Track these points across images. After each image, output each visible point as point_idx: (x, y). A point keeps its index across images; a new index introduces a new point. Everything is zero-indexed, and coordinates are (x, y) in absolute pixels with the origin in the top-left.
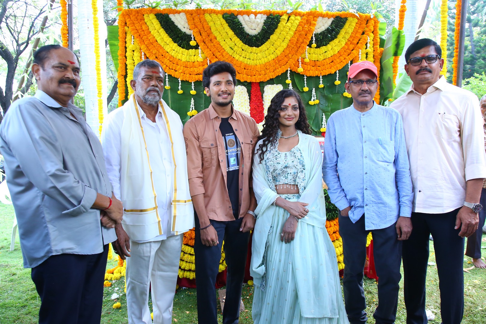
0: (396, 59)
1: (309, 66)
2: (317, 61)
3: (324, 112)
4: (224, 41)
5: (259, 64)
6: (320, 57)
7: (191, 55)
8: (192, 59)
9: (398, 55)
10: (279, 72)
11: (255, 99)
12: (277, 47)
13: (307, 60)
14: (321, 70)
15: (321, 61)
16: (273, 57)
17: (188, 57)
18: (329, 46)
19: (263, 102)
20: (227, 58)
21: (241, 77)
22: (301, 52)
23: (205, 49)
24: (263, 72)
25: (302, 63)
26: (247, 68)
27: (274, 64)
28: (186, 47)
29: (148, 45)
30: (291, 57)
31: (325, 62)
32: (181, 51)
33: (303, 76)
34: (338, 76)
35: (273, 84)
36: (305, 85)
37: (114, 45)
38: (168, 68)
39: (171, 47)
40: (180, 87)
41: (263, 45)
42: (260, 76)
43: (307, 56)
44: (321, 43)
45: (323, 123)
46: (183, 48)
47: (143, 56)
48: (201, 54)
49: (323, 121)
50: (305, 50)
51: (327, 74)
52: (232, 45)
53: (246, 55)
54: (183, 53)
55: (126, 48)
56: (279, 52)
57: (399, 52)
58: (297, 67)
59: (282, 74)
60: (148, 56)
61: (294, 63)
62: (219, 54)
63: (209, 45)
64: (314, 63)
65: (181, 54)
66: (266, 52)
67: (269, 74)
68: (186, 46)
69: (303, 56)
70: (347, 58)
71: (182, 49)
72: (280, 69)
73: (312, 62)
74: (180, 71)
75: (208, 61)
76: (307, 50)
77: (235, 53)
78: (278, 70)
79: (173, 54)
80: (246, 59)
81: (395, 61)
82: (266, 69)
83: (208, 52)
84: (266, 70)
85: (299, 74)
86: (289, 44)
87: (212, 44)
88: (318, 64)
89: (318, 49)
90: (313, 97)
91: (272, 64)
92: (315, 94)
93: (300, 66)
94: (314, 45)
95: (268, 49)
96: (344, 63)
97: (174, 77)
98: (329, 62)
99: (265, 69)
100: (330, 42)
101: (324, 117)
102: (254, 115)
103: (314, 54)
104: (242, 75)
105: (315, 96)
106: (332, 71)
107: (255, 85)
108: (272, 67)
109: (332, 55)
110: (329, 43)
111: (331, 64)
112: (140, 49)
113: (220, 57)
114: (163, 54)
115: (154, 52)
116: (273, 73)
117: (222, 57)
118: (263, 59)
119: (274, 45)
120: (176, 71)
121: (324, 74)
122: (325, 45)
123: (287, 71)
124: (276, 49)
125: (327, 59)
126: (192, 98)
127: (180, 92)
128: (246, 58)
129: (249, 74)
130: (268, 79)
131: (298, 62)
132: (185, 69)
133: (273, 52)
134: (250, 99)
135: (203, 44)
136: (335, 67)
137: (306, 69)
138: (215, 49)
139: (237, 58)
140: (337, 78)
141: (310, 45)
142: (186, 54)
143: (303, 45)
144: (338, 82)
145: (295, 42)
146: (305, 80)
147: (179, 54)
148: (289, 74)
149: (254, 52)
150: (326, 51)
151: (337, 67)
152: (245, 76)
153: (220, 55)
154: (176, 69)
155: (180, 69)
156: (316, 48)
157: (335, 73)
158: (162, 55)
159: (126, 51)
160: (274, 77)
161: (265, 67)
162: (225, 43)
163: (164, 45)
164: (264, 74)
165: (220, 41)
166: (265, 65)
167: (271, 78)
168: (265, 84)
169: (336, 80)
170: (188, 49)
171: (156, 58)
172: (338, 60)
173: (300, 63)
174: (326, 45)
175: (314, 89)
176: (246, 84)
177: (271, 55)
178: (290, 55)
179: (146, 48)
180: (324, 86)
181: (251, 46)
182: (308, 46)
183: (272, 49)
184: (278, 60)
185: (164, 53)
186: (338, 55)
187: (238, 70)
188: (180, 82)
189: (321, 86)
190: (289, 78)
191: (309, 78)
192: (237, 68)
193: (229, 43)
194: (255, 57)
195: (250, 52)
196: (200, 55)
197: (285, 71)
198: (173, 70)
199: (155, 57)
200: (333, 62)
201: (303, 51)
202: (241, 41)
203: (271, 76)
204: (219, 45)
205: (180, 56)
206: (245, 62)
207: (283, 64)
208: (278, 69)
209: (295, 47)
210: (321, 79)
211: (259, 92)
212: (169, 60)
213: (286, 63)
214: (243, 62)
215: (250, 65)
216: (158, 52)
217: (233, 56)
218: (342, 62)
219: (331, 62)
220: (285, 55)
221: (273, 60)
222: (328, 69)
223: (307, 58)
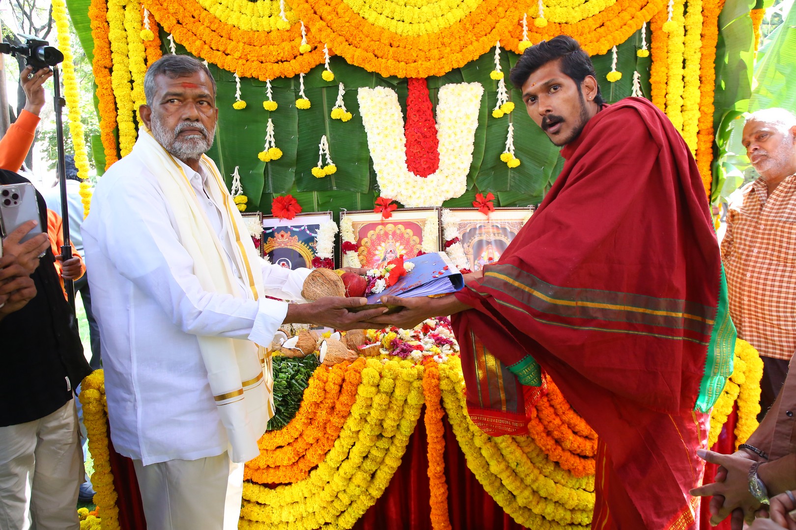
2: (566, 23)
5: (424, 32)
6: (573, 13)
7: (262, 14)
8: (264, 23)
10: (474, 52)
11: (416, 120)
13: (541, 22)
15: (576, 24)
16: (459, 14)
17: (254, 19)
19: (437, 126)
20: (347, 19)
21: (383, 66)
24: (435, 53)
25: (530, 30)
26: (395, 44)
27: (463, 32)
30: (502, 15)
31: (586, 26)
34: (615, 61)
35: (459, 81)
38: (206, 47)
40: (238, 94)
42: (428, 63)
43: (541, 13)
47: (146, 21)
48: (285, 11)
53: (393, 12)
54: (243, 11)
56: (472, 3)
58: (517, 40)
59: (481, 57)
60: (157, 18)
61: (510, 28)
62: (329, 9)
64: (558, 29)
65: (237, 13)
66: (443, 3)
67: (450, 57)
69: (532, 11)
70: (639, 14)
71: (239, 1)
72: (475, 44)
73: (554, 26)
74: (237, 55)
75: (303, 28)
77: (367, 6)
78: (471, 48)
79: (217, 15)
80: (394, 21)
81: (754, 21)
82: (443, 44)
83: (301, 6)
84: (443, 48)
91: (456, 32)
93: (525, 38)
96: (630, 26)
97: (224, 69)
98: (594, 27)
99: (440, 46)
102: (414, 158)
103: (558, 7)
104: (384, 60)
106: (602, 47)
107: (416, 84)
108: (458, 40)
109: (603, 9)
111: (599, 30)
112: (140, 3)
113: (329, 17)
114: (196, 14)
115: (172, 10)
116: (459, 55)
118: (434, 22)
120: (227, 55)
123: (494, 48)
125: (590, 19)
126: (270, 120)
127: (240, 104)
128: (393, 18)
129: (402, 57)
130: (448, 69)
131: (520, 27)
132: (248, 48)
133: (458, 2)
134: (405, 119)
136: (610, 37)
139: (371, 20)
140: (614, 66)
142: (248, 12)
144: (614, 76)
147: (232, 13)
148: (497, 57)
149: (413, 4)
151: (614, 38)
152: (391, 62)
153: (329, 13)
154: (226, 50)
155: (236, 49)
157: (610, 52)
158: (193, 17)
159: (107, 9)
160: (462, 65)
161: (441, 39)
164: (437, 57)
166: (441, 35)
167: (456, 66)
168: (440, 83)
169: (611, 70)
171: (178, 22)
172: (616, 21)
173: (525, 28)
176: (395, 83)
177: (454, 10)
178: (500, 9)
184: (471, 23)
185: (197, 11)
186: (616, 7)
187: (375, 48)
188: (238, 80)
190: (499, 67)
192: (372, 43)
194: (416, 16)
195: (404, 3)
196: (282, 14)
197: (488, 49)
198: (220, 53)
199: (175, 22)
200: (603, 25)
203: (453, 62)
205: (234, 16)
206: (393, 30)
207: (484, 33)
208: (471, 43)
211: (427, 101)
212: (209, 27)
213: (490, 29)
214: (386, 28)
215: (404, 35)
216: (182, 9)
217: (361, 15)
218: (625, 25)
219: (598, 26)
220: (490, 8)
221: (458, 24)
222: (591, 44)
223: (542, 16)
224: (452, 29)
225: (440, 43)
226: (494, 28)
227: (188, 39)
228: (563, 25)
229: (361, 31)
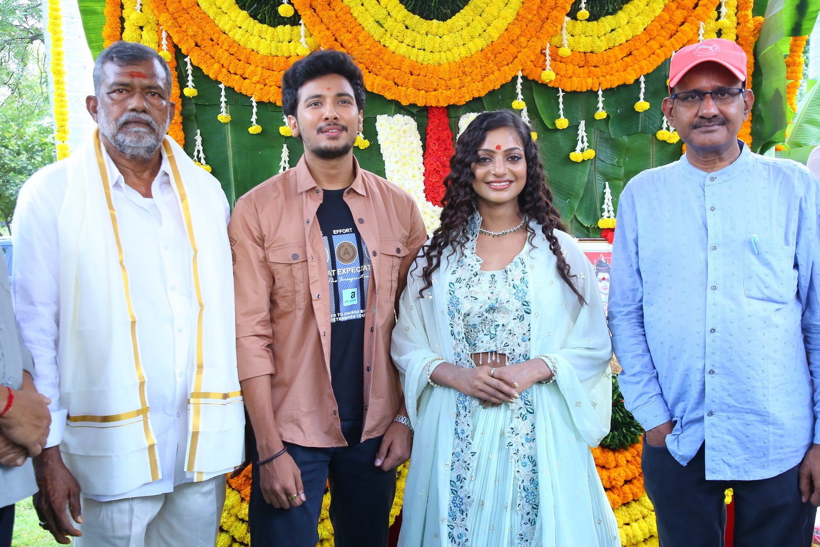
0: (798, 42)
1: (570, 67)
2: (592, 52)
3: (608, 180)
4: (362, 5)
5: (445, 61)
6: (598, 42)
7: (281, 40)
8: (284, 49)
9: (803, 32)
10: (495, 81)
11: (435, 148)
12: (491, 18)
13: (565, 51)
14: (600, 74)
15: (602, 53)
16: (480, 43)
17: (273, 44)
18: (622, 16)
20: (368, 47)
21: (403, 94)
22: (550, 30)
23: (314, 26)
24: (456, 81)
25: (554, 59)
26: (416, 72)
27: (484, 61)
28: (270, 21)
29: (176, 15)
30: (524, 45)
31: (612, 55)
32: (256, 29)
33: (557, 90)
34: (643, 90)
36: (561, 112)
37: (94, 12)
38: (224, 70)
39: (232, 18)
40: (254, 118)
41: (457, 15)
42: (449, 92)
43: (565, 42)
44: (602, 7)
45: (605, 206)
46: (262, 21)
47: (164, 42)
48: (305, 36)
49: (606, 201)
50: (559, 27)
51: (614, 86)
52: (381, 14)
53: (414, 41)
54: (263, 36)
55: (122, 20)
56: (494, 33)
57: (805, 25)
58: (540, 70)
59: (503, 86)
60: (176, 40)
61: (533, 58)
62: (350, 36)
63: (325, 14)
64: (583, 58)
65: (257, 38)
66: (464, 33)
67: (471, 86)
68: (270, 17)
69: (555, 41)
70: (667, 43)
71: (259, 25)
72: (497, 73)
73: (578, 55)
74: (255, 79)
76: (565, 25)
77: (388, 34)
78: (492, 77)
79: (237, 38)
80: (415, 50)
81: (795, 49)
82: (464, 73)
83: (322, 33)
84: (464, 77)
85: (544, 85)
86: (522, 12)
87: (332, 13)
88: (593, 59)
89: (595, 22)
90: (580, 142)
91: (477, 61)
92: (585, 134)
93: (548, 67)
94: (584, 13)
95: (468, 25)
96: (658, 56)
97: (241, 93)
98: (621, 56)
99: (461, 74)
100: (625, 6)
101: (608, 190)
102: (433, 187)
103: (583, 36)
104: (404, 88)
105: (585, 139)
106: (629, 77)
107: (436, 113)
108: (479, 69)
109: (630, 37)
110: (621, 9)
111: (626, 59)
112: (158, 24)
113: (350, 45)
114: (214, 38)
115: (190, 33)
116: (480, 85)
117: (356, 46)
118: (455, 50)
119: (484, 15)
120: (245, 79)
121: (606, 85)
122: (611, 14)
123: (515, 78)
124: (489, 25)
126: (285, 146)
127: (255, 129)
128: (414, 47)
129: (423, 85)
130: (468, 98)
131: (542, 56)
132: (267, 73)
133: (480, 31)
134: (424, 147)
135: (309, 12)
136: (636, 66)
137: (562, 73)
138: (339, 25)
139: (392, 48)
140: (642, 96)
141: (573, 15)
142: (268, 37)
143: (555, 13)
144: (642, 105)
145: (535, 7)
146: (561, 100)
147: (251, 37)
148: (519, 87)
149: (434, 33)
150: (613, 27)
151: (641, 68)
152: (411, 90)
153: (350, 41)
154: (244, 73)
155: (254, 73)
156: (588, 20)
157: (637, 81)
158: (212, 40)
159: (123, 29)
160: (483, 94)
161: (461, 68)
162: (364, 11)
163: (217, 14)
164: (458, 86)
165: (352, 5)
166: (461, 64)
167: (476, 95)
168: (461, 112)
169: (639, 99)
170: (274, 25)
171: (197, 45)
172: (644, 50)
173: (548, 58)
174: (614, 12)
175: (583, 123)
176: (415, 111)
177: (476, 40)
178: (522, 39)
179: (171, 22)
180: (608, 116)
181: (428, 17)
182: (568, 15)
183: (478, 25)
184: (492, 52)
185: (216, 35)
186: (643, 36)
187: (395, 76)
188: (254, 104)
189: (601, 114)
190: (520, 96)
191: (571, 96)
192: (393, 71)
193: (372, 12)
194: (437, 45)
195: (425, 32)
196: (302, 40)
197: (510, 78)
198: (238, 77)
199: (193, 44)
200: (630, 54)
201: (555, 29)
202: (403, 7)
203: (474, 92)
204: (348, 16)
205: (253, 41)
206: (413, 58)
207: (505, 63)
208: (493, 73)
209: (535, 19)
210: (601, 99)
211: (447, 129)
212: (227, 50)
213: (512, 59)
214: (407, 56)
215: (425, 63)
216: (201, 33)
217: (382, 43)
218: (654, 54)
219: (625, 55)
220: (511, 38)
221: (480, 53)
222: (617, 74)
223: (566, 45)
224: (474, 58)
225: (460, 71)
226: (516, 57)
227: (206, 62)
228: (587, 55)
229: (382, 59)
